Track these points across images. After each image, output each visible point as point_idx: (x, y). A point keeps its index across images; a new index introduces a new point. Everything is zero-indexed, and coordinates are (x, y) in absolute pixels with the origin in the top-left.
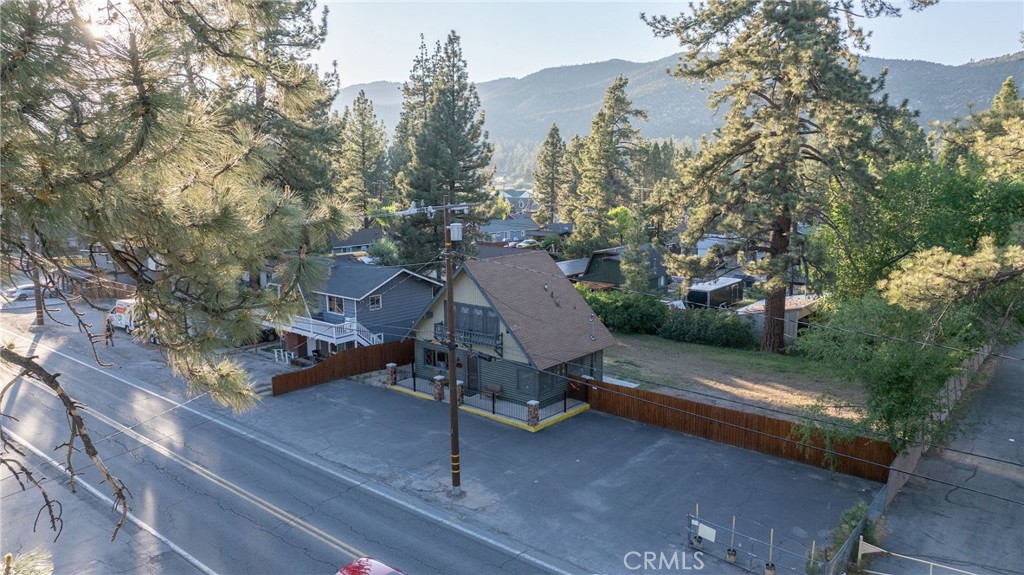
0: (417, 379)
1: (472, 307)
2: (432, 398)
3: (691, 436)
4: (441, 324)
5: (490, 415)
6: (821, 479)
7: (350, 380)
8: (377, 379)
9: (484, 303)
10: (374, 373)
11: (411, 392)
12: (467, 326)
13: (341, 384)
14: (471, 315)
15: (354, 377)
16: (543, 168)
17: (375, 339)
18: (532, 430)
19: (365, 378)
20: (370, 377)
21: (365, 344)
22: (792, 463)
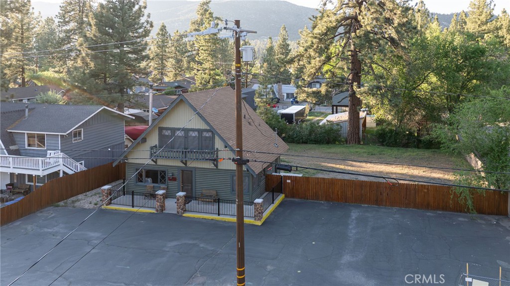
0: (135, 196)
1: (186, 131)
2: (153, 211)
3: (366, 205)
4: (156, 146)
5: (216, 217)
6: (466, 220)
7: (58, 206)
8: (88, 201)
9: (202, 126)
10: (80, 197)
11: (130, 209)
12: (183, 147)
13: (50, 213)
14: (186, 137)
15: (62, 203)
16: (156, 49)
17: (80, 167)
18: (259, 223)
19: (73, 202)
20: (78, 200)
21: (70, 172)
22: (440, 212)
